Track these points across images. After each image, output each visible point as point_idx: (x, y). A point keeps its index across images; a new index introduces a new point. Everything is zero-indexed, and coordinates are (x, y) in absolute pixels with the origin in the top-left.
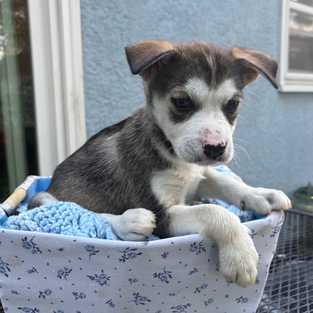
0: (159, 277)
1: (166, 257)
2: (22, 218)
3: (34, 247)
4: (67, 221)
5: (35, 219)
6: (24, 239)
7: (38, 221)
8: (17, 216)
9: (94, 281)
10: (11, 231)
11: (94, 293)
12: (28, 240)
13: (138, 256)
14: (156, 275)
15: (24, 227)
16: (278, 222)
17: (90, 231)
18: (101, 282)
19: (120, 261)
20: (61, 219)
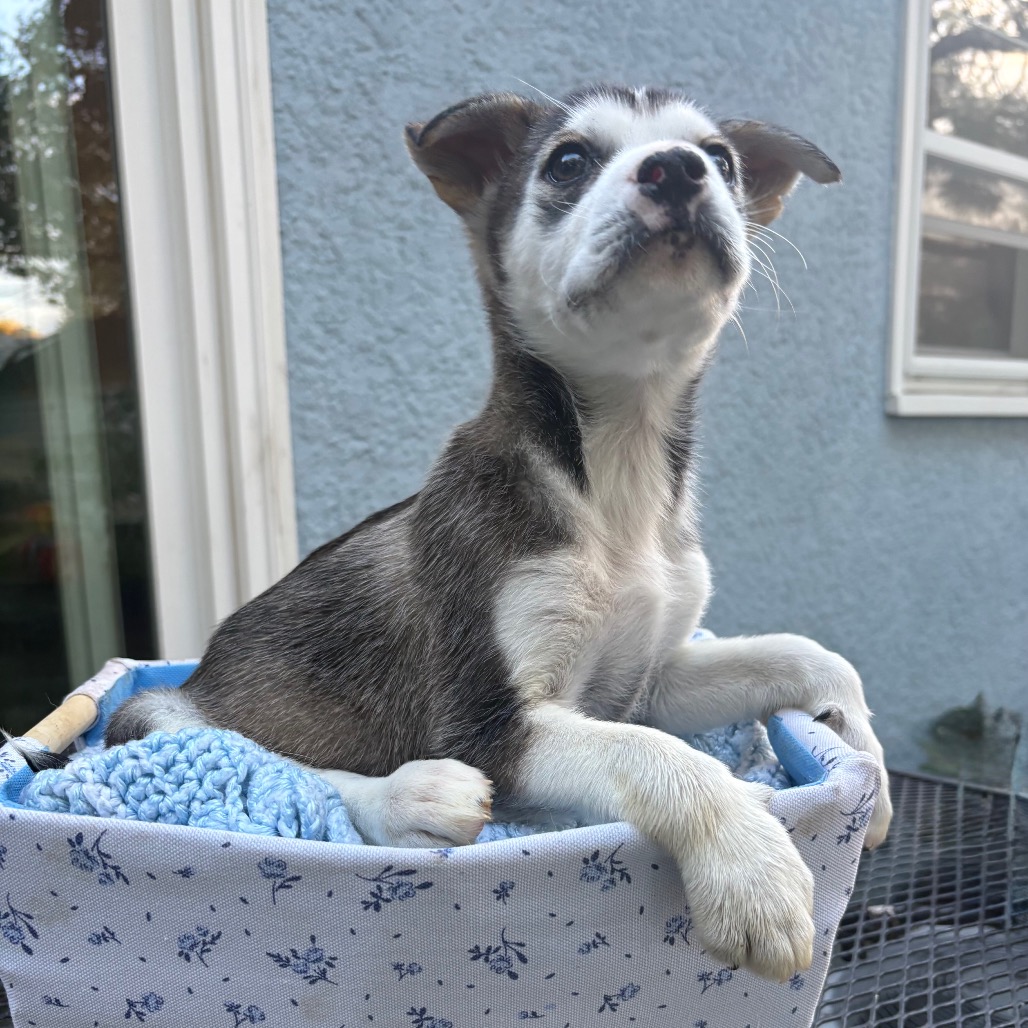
0: (487, 960)
1: (508, 895)
2: (75, 775)
3: (105, 865)
4: (211, 787)
5: (112, 780)
6: (74, 840)
7: (121, 786)
8: (59, 771)
9: (289, 970)
10: (37, 815)
11: (291, 1007)
12: (88, 843)
13: (418, 892)
14: (476, 953)
15: (80, 804)
16: (864, 796)
17: (278, 819)
18: (311, 973)
19: (366, 908)
20: (191, 780)
